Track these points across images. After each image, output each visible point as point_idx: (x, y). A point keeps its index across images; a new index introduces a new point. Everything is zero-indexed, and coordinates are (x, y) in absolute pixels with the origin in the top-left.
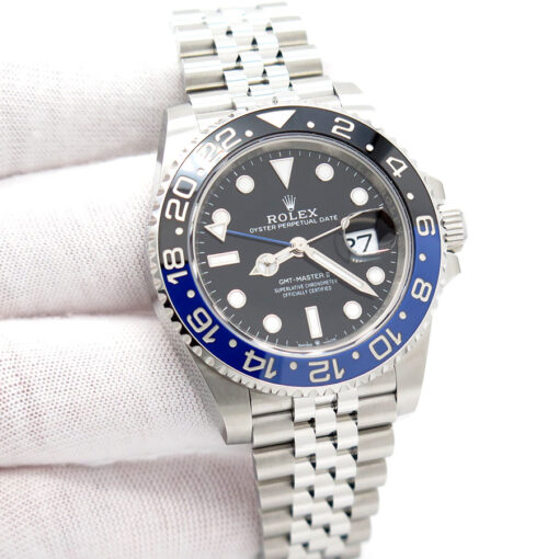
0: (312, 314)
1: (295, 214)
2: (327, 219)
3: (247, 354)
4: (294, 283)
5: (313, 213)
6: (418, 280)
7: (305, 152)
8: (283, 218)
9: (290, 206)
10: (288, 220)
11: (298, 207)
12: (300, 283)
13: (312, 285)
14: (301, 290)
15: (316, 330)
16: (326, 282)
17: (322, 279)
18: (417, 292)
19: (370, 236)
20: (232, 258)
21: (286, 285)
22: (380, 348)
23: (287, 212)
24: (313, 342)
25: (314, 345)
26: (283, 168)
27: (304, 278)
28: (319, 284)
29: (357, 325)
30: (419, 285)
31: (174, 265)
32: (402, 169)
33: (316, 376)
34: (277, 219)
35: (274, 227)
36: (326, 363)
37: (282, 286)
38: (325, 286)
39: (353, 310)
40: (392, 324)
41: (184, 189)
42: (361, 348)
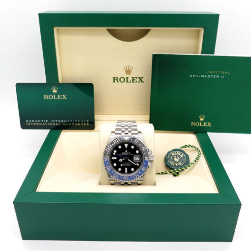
0: (126, 169)
1: (127, 153)
2: (132, 154)
3: (114, 174)
5: (129, 153)
6: (143, 167)
7: (130, 143)
9: (126, 151)
10: (125, 154)
14: (125, 165)
15: (126, 172)
17: (129, 164)
18: (143, 169)
19: (138, 157)
20: (115, 158)
22: (135, 177)
24: (125, 173)
26: (126, 145)
27: (126, 163)
29: (133, 172)
31: (106, 158)
32: (144, 149)
33: (124, 179)
35: (123, 154)
36: (126, 178)
37: (123, 164)
39: (133, 169)
40: (138, 173)
41: (110, 146)
42: (132, 176)
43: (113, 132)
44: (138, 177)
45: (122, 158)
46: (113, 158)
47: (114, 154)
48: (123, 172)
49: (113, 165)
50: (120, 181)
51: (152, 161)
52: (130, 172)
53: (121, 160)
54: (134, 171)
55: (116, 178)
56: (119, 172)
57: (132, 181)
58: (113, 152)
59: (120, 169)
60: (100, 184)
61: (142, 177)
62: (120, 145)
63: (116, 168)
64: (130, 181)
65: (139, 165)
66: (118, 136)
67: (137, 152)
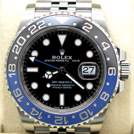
0: (62, 97)
1: (63, 57)
2: (75, 61)
3: (32, 109)
4: (58, 83)
5: (70, 58)
6: (104, 93)
7: (72, 33)
8: (58, 57)
9: (62, 54)
10: (60, 59)
11: (65, 55)
12: (60, 84)
13: (64, 85)
14: (60, 86)
15: (62, 103)
16: (70, 85)
17: (69, 84)
18: (103, 97)
19: (93, 68)
20: (35, 70)
21: (54, 84)
22: (84, 116)
23: (60, 56)
24: (60, 107)
25: (61, 108)
26: (62, 38)
27: (62, 82)
28: (67, 85)
29: (78, 103)
30: (104, 94)
31: (12, 70)
32: (107, 47)
33: (57, 122)
34: (56, 58)
35: (54, 61)
36: (62, 118)
37: (53, 84)
38: (69, 86)
39: (78, 98)
40: (91, 108)
41: (21, 41)
42: (77, 115)
43: (29, 7)
44: (90, 117)
45: (52, 70)
46: (30, 70)
47: (32, 59)
48: (54, 103)
49: (29, 86)
50: (47, 125)
51: (126, 77)
52: (70, 103)
53: (48, 75)
54: (82, 101)
55: (36, 117)
56: (46, 103)
57: (76, 125)
58: (29, 54)
59: (46, 97)
60: (3, 131)
61: (101, 115)
62: (46, 37)
63: (38, 94)
64: (70, 126)
65: (95, 87)
66: (41, 14)
67: (90, 54)
